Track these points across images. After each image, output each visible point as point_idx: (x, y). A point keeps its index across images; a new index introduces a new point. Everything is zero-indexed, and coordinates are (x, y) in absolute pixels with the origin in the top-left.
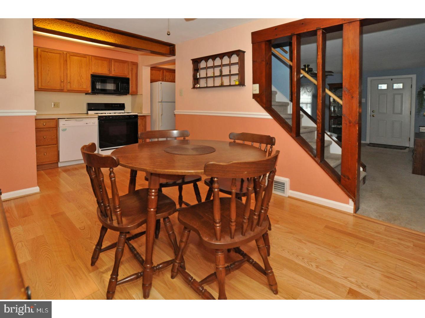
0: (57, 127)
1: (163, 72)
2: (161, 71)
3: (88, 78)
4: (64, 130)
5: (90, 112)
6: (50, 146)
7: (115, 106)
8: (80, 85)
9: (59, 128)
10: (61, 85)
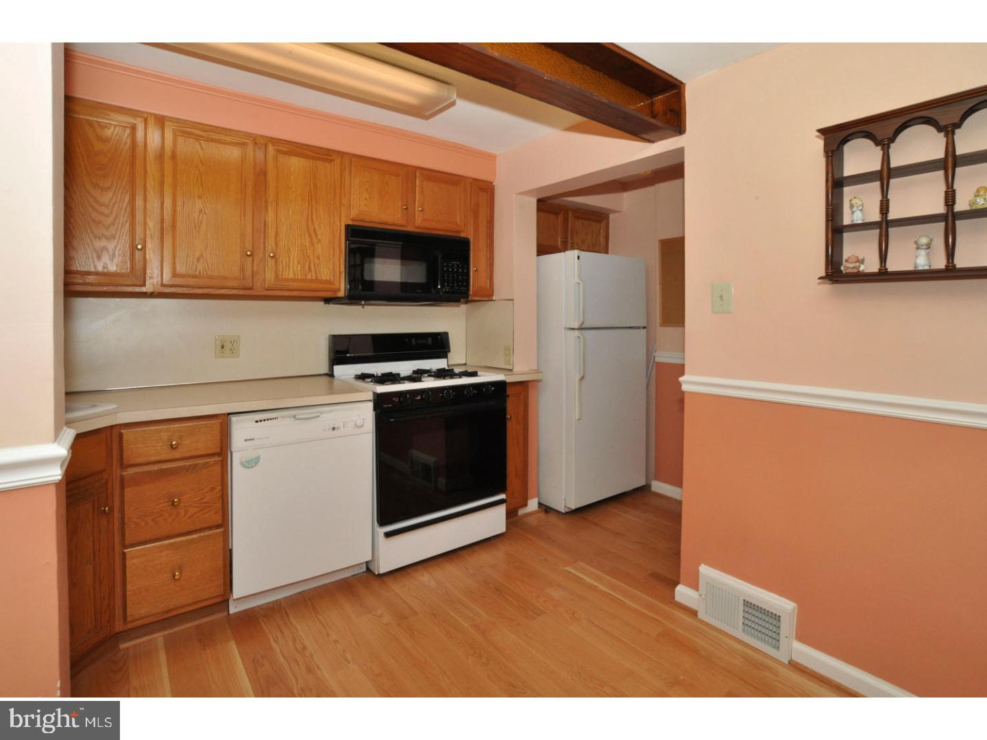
0: (222, 451)
1: (566, 220)
2: (560, 217)
3: (337, 243)
4: (250, 464)
5: (338, 370)
6: (195, 536)
7: (420, 342)
8: (310, 269)
9: (231, 453)
10: (242, 269)
